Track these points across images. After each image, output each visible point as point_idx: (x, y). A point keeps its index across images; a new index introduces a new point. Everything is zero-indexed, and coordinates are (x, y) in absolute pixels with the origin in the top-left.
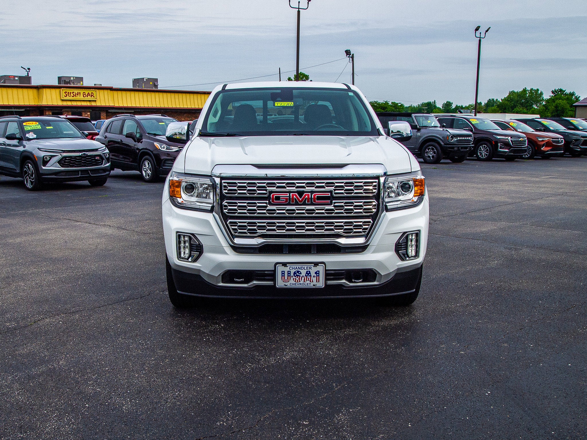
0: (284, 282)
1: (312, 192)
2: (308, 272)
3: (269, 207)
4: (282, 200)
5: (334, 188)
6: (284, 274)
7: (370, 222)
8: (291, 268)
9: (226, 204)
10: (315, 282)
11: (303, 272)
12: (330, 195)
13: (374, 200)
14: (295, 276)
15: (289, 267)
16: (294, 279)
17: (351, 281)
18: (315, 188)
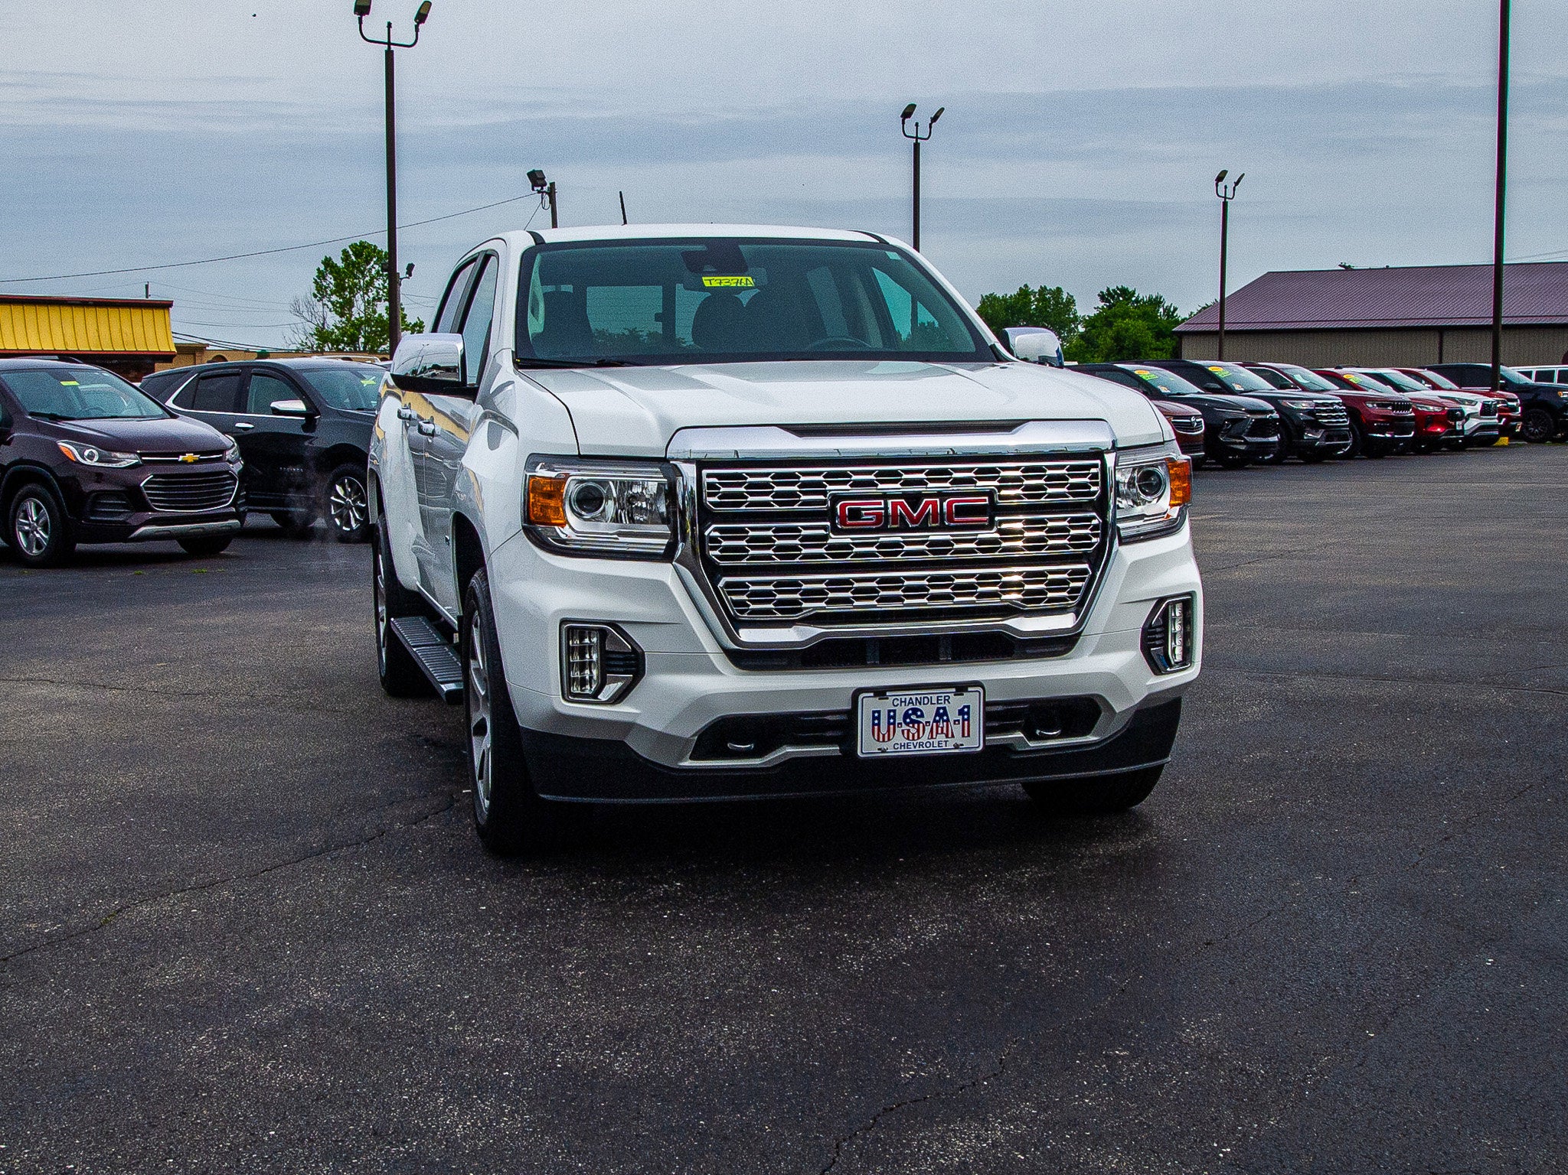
0: (878, 740)
1: (942, 495)
2: (941, 711)
3: (834, 539)
4: (867, 518)
5: (998, 484)
6: (878, 718)
7: (1085, 572)
8: (896, 703)
9: (717, 534)
10: (958, 739)
11: (929, 712)
12: (987, 503)
13: (1094, 514)
14: (907, 724)
15: (891, 699)
16: (906, 732)
17: (1032, 736)
18: (951, 483)
